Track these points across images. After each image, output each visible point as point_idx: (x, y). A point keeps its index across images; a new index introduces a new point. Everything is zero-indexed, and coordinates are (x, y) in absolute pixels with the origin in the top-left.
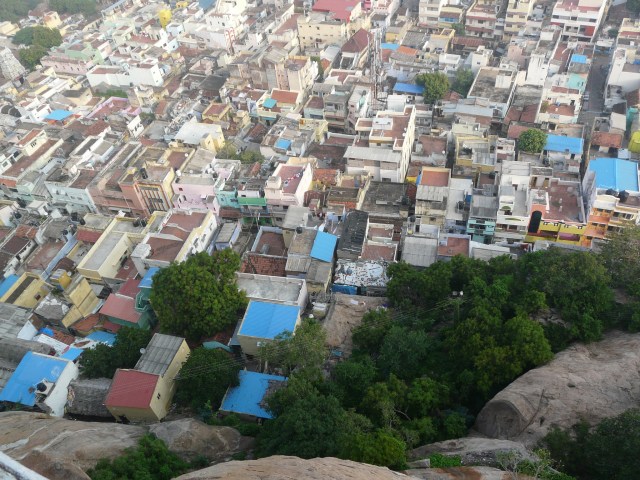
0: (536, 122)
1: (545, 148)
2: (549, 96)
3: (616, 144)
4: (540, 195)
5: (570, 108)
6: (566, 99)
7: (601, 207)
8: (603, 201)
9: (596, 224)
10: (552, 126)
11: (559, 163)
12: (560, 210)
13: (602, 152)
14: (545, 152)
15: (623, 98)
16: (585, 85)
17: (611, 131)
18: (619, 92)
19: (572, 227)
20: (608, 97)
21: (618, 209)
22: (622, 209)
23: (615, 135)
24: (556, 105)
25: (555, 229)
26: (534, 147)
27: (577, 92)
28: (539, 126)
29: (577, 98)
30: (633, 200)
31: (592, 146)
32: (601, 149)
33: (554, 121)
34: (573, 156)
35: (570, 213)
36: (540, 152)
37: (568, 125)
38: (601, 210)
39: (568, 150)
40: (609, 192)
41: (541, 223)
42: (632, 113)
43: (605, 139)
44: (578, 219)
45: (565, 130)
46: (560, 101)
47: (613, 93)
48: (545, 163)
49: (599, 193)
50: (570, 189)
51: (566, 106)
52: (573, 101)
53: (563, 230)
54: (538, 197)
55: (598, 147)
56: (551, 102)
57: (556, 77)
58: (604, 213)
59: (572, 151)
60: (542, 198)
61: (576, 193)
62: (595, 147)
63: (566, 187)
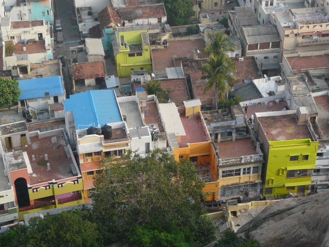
0: (5, 69)
1: (21, 97)
2: (11, 34)
3: (100, 72)
4: (16, 157)
5: (39, 44)
6: (31, 34)
7: (89, 151)
8: (88, 144)
9: (92, 173)
10: (24, 69)
11: (43, 111)
12: (49, 168)
13: (89, 86)
14: (23, 103)
15: (96, 20)
16: (51, 13)
17: (91, 59)
18: (90, 14)
19: (68, 185)
20: (81, 22)
21: (106, 147)
22: (110, 146)
23: (96, 63)
24: (22, 43)
25: (48, 193)
26: (7, 100)
27: (41, 23)
28: (8, 73)
29: (44, 29)
30: (118, 132)
31: (76, 82)
32: (87, 82)
33: (23, 63)
34: (56, 99)
35: (61, 169)
36: (17, 104)
37: (42, 64)
38: (90, 155)
39: (47, 94)
40: (90, 131)
41: (30, 191)
42: (108, 35)
43: (87, 70)
44: (71, 173)
45: (41, 71)
46: (26, 37)
47: (84, 15)
48: (26, 115)
49: (81, 136)
50: (54, 140)
51: (34, 41)
52: (41, 35)
53: (59, 192)
54: (14, 161)
55: (83, 80)
56: (15, 41)
57: (16, 10)
58: (94, 157)
59: (53, 93)
60: (20, 161)
61: (63, 142)
62: (81, 82)
63: (48, 138)
